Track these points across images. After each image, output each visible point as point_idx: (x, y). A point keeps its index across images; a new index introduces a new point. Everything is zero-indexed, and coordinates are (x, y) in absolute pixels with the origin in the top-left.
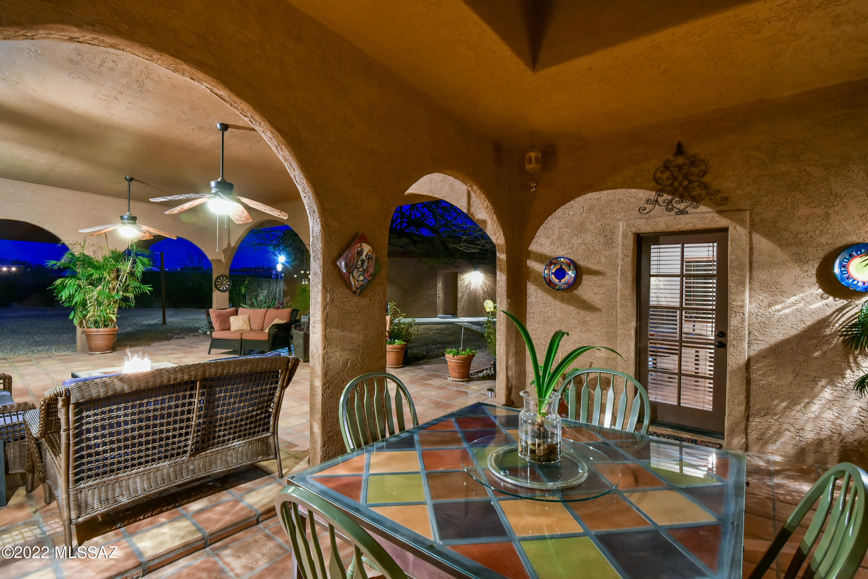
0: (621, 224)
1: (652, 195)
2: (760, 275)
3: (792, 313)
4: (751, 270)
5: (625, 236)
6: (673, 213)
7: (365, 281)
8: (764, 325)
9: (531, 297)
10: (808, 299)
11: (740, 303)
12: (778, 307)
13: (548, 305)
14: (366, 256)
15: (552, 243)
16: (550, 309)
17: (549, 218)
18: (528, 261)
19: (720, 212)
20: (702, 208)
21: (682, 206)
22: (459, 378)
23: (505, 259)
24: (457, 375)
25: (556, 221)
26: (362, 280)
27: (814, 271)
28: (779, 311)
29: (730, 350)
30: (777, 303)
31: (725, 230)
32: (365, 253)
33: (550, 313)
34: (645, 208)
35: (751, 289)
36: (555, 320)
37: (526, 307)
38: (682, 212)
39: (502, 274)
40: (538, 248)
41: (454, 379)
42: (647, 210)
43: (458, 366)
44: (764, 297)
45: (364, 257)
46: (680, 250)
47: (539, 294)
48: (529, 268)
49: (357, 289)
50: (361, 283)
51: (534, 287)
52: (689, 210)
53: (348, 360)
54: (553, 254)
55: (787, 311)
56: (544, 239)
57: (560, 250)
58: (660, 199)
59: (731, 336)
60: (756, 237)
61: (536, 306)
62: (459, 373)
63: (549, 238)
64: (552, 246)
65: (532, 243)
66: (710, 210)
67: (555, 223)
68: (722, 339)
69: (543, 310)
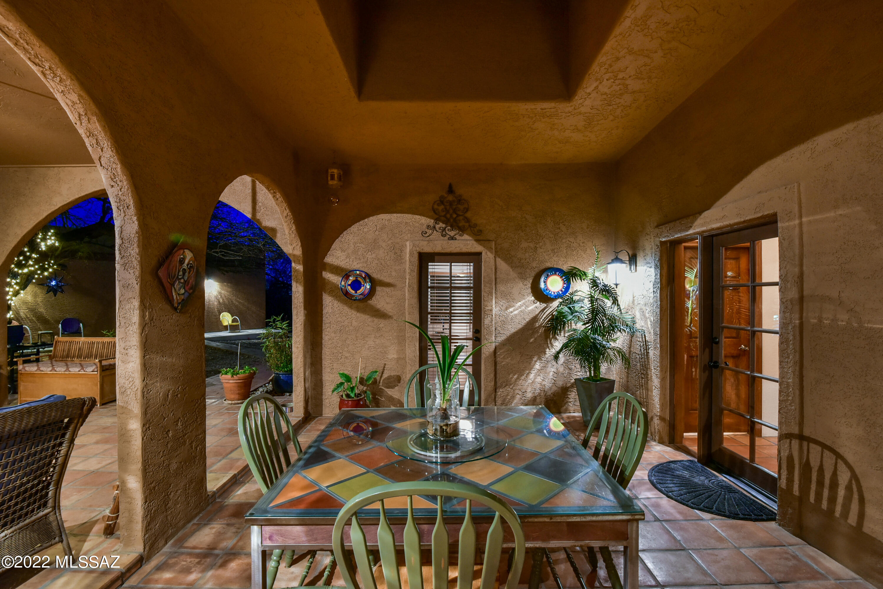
0: (408, 243)
1: (431, 222)
2: (501, 288)
3: (519, 314)
4: (495, 284)
5: (411, 254)
6: (446, 238)
7: (187, 294)
8: (504, 323)
9: (327, 308)
10: (527, 304)
11: (490, 308)
12: (511, 310)
13: (344, 314)
14: (187, 265)
15: (348, 257)
16: (346, 319)
17: (345, 233)
18: (324, 273)
19: (477, 241)
20: (466, 237)
21: (452, 233)
22: (239, 400)
23: (302, 270)
24: (237, 396)
25: (352, 236)
26: (183, 294)
27: (530, 286)
28: (512, 312)
29: (484, 342)
30: (510, 307)
31: (480, 254)
32: (187, 261)
33: (346, 323)
34: (426, 233)
35: (496, 298)
36: (351, 328)
37: (322, 317)
38: (452, 238)
39: (298, 285)
40: (334, 261)
41: (233, 402)
42: (428, 234)
43: (238, 386)
44: (503, 303)
45: (185, 266)
46: (449, 267)
47: (335, 304)
48: (324, 279)
49: (179, 304)
50: (183, 297)
51: (330, 298)
52: (457, 237)
53: (169, 391)
54: (348, 267)
55: (516, 312)
56: (340, 252)
57: (355, 263)
58: (437, 226)
59: (484, 332)
60: (499, 260)
61: (332, 316)
62: (239, 394)
63: (344, 252)
64: (348, 259)
65: (328, 256)
66: (471, 238)
67: (351, 238)
68: (477, 335)
69: (339, 319)
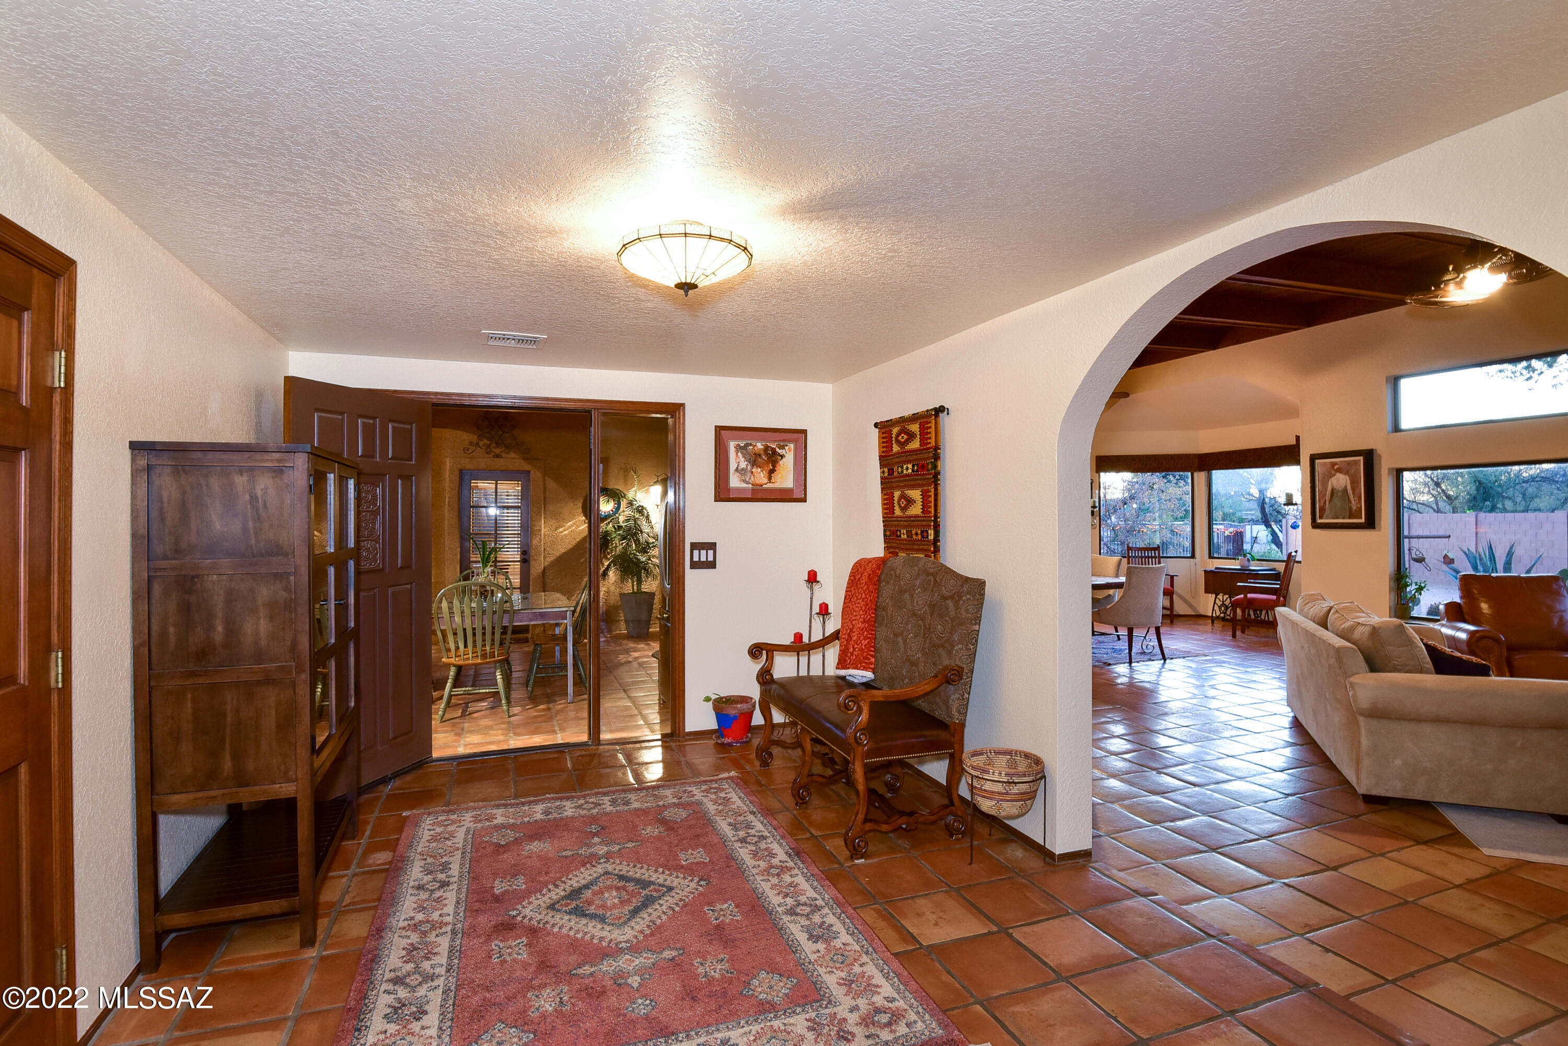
0: (448, 460)
1: (474, 438)
2: (551, 507)
3: (569, 534)
4: (545, 504)
5: (451, 471)
6: (491, 456)
8: (553, 543)
10: (577, 524)
11: (538, 528)
12: (561, 530)
19: (525, 459)
20: (512, 455)
21: (498, 451)
27: (581, 505)
28: (562, 532)
29: (533, 563)
30: (561, 527)
31: (529, 472)
34: (469, 449)
35: (545, 518)
38: (497, 456)
42: (470, 451)
44: (553, 522)
46: (493, 486)
52: (503, 455)
55: (566, 532)
58: (481, 443)
59: (533, 553)
60: (548, 479)
66: (517, 457)
68: (525, 557)
